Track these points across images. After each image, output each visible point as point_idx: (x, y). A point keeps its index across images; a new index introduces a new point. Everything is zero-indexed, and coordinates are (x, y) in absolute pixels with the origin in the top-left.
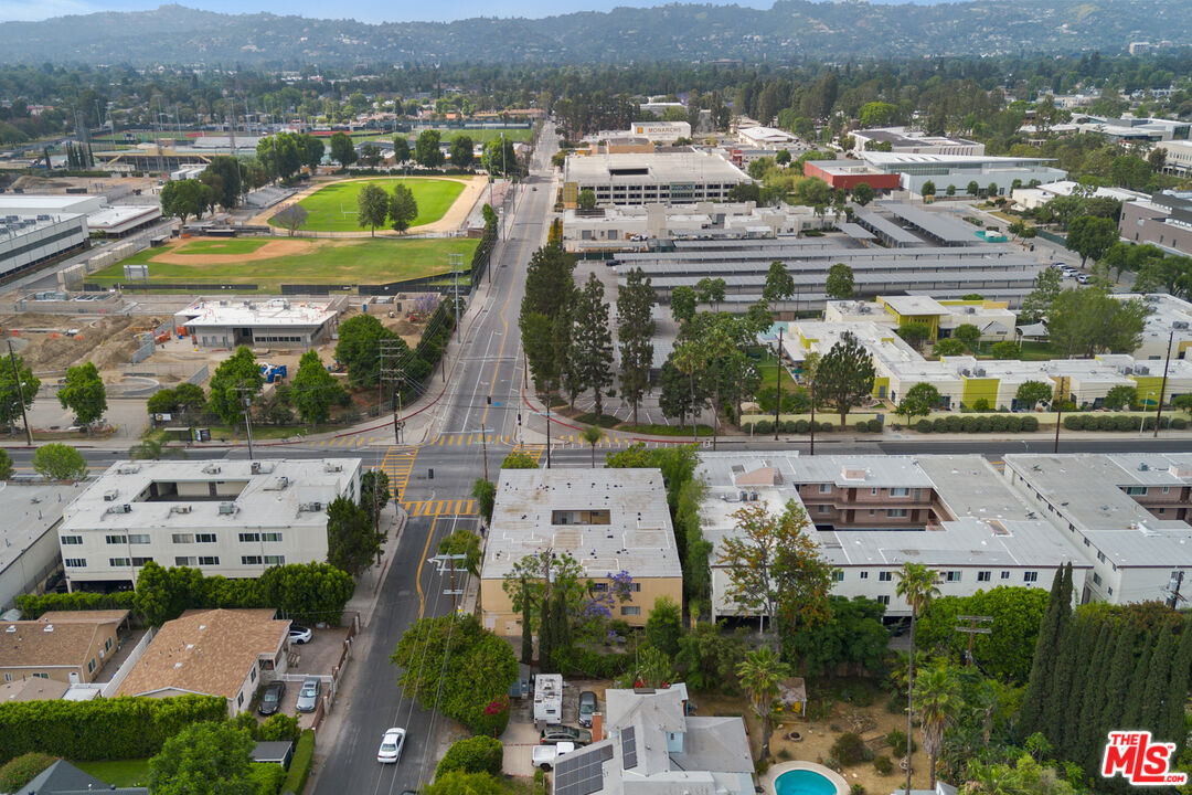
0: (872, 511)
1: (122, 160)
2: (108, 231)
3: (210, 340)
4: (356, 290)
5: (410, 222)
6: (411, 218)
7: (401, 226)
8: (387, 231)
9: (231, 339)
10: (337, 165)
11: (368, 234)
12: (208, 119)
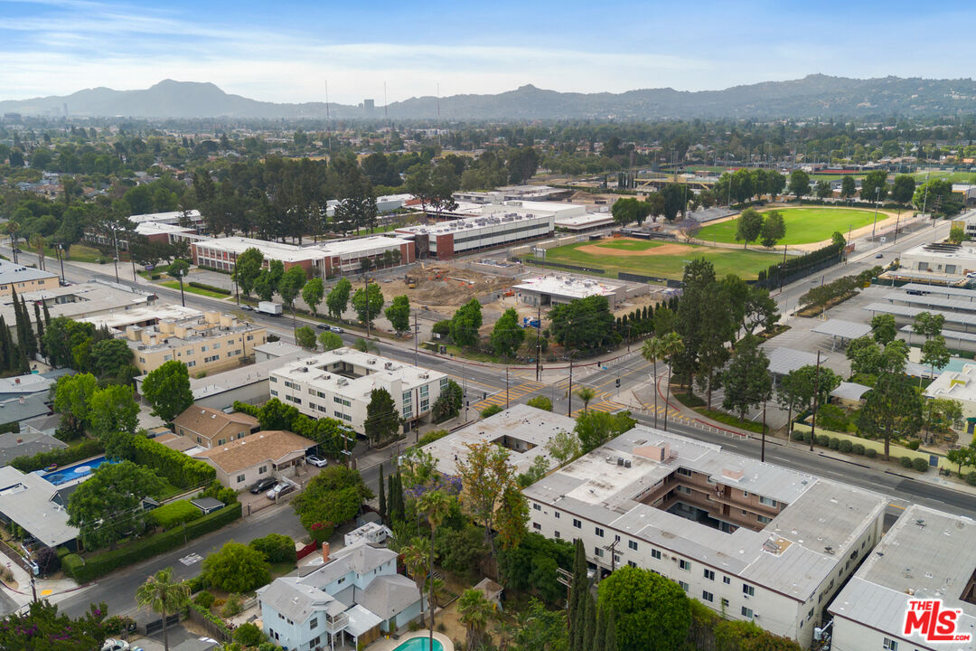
0: (744, 512)
1: (651, 184)
2: (569, 227)
3: (528, 299)
4: (666, 282)
5: (777, 240)
6: (780, 238)
7: (769, 243)
8: (757, 246)
9: (539, 301)
10: (792, 196)
11: (741, 246)
12: (759, 157)
